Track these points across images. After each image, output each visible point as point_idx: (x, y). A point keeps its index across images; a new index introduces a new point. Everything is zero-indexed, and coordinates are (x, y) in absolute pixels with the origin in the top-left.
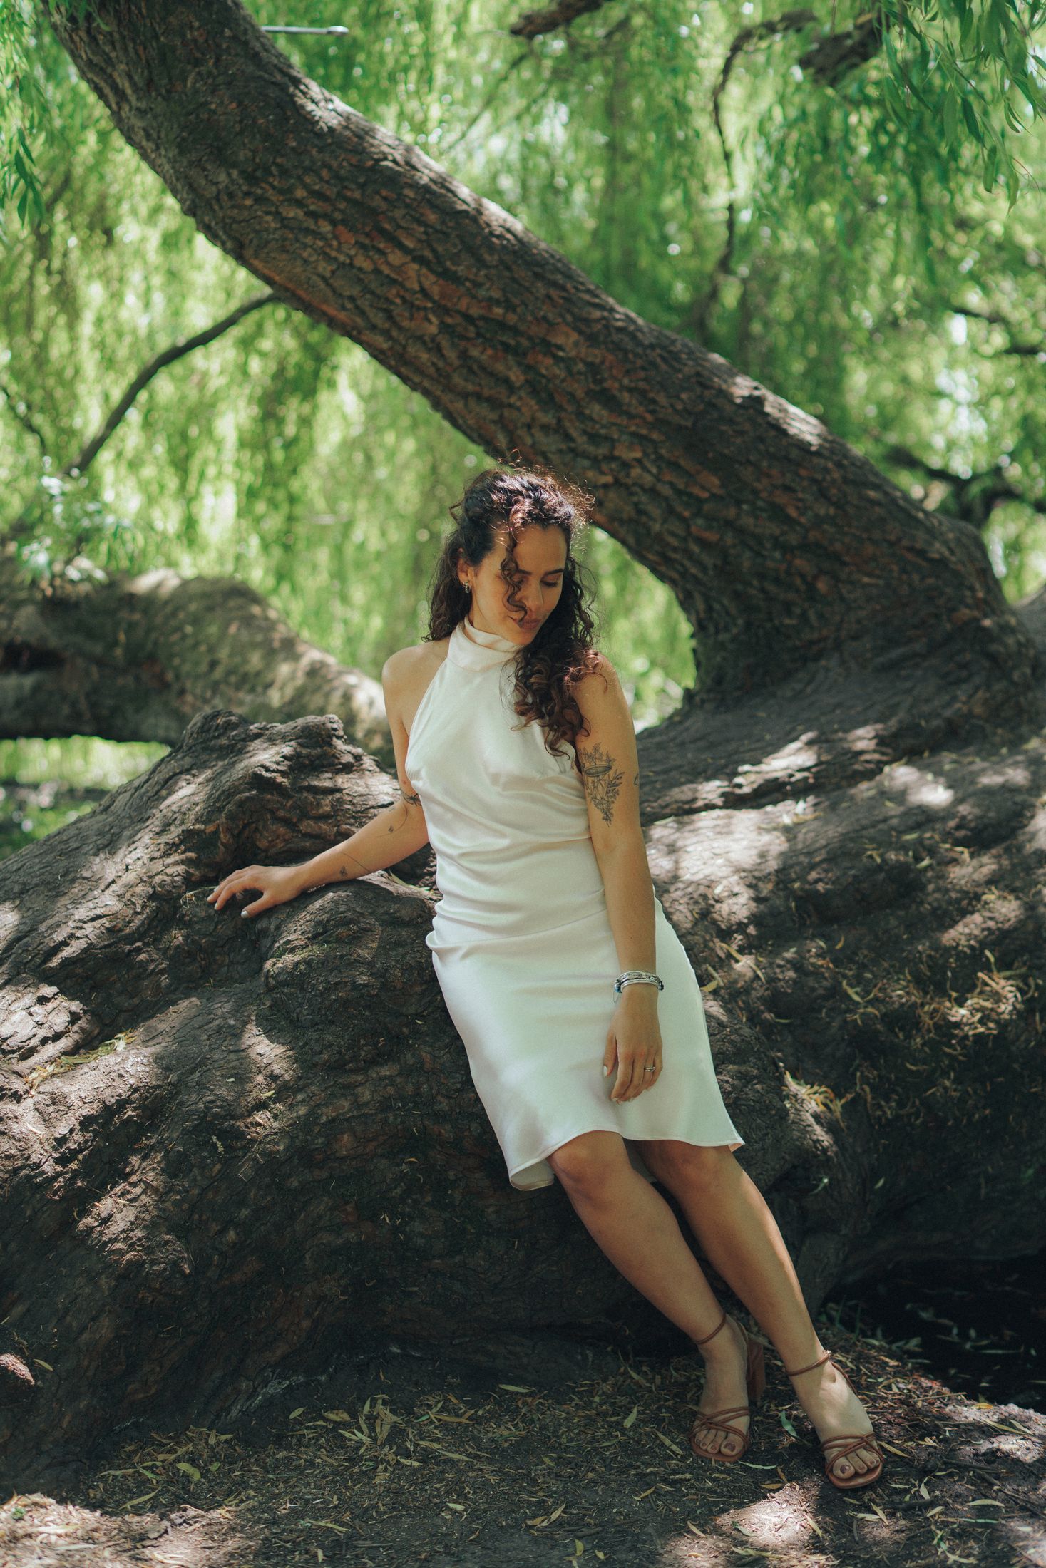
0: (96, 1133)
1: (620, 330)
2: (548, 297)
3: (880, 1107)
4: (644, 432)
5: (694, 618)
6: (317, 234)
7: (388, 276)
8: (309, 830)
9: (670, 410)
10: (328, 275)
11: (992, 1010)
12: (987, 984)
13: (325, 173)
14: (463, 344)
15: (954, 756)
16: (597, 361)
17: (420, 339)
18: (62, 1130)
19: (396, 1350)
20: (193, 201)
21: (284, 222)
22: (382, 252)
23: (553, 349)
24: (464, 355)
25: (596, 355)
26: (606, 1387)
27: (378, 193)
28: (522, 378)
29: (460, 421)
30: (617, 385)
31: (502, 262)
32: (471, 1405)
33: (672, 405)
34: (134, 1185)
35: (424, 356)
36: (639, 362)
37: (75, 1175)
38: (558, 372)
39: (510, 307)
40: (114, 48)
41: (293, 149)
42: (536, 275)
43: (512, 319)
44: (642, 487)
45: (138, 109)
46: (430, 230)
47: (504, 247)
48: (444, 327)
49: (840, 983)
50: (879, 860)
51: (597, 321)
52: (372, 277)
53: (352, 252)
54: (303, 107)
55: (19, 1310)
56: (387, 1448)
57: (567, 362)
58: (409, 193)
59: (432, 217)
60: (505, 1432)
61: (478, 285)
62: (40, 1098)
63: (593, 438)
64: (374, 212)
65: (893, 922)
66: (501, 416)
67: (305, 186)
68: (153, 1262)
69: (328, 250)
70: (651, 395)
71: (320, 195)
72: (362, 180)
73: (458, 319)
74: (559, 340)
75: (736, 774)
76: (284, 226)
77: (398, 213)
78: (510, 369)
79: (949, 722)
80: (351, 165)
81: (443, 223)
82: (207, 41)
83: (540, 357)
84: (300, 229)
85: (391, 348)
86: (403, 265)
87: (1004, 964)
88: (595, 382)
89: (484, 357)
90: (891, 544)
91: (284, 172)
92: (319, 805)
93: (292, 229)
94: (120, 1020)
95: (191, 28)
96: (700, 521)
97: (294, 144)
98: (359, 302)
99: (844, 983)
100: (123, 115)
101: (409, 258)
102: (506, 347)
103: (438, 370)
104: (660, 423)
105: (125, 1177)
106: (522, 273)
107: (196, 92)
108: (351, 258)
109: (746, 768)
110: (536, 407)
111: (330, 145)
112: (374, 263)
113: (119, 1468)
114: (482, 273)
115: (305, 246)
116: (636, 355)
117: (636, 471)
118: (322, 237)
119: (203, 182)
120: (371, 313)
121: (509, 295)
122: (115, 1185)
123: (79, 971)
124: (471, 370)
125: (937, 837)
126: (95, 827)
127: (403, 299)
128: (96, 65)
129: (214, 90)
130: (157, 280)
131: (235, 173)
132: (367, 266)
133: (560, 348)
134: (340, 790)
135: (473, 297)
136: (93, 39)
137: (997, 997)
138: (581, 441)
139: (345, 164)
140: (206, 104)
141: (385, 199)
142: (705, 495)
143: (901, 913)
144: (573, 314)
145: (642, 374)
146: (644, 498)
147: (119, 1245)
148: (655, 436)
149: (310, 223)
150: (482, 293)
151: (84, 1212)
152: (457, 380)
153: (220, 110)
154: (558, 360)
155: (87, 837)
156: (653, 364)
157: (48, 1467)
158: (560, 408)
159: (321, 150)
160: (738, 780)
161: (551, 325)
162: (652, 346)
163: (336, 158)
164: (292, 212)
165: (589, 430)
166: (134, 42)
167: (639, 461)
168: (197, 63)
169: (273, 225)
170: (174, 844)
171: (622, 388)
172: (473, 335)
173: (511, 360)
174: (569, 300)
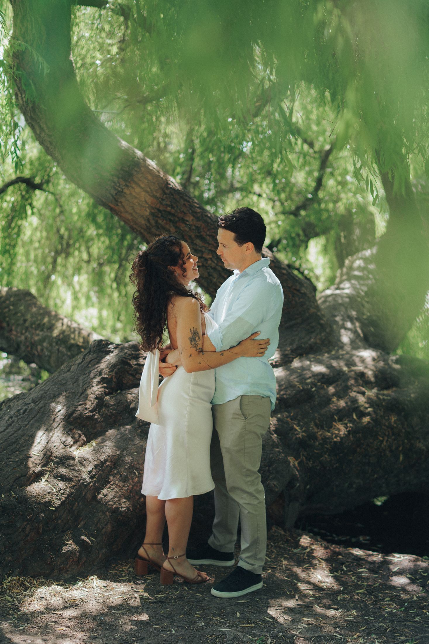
0: (100, 470)
2: (184, 204)
3: (307, 463)
4: (213, 249)
6: (112, 181)
7: (134, 196)
10: (114, 194)
11: (338, 434)
12: (335, 426)
14: (157, 218)
15: (313, 356)
16: (199, 226)
17: (142, 216)
18: (90, 469)
22: (133, 188)
23: (185, 221)
24: (156, 222)
25: (199, 224)
27: (134, 169)
28: (174, 230)
30: (205, 234)
31: (170, 192)
34: (112, 485)
35: (143, 222)
36: (212, 227)
37: (95, 482)
38: (186, 229)
39: (173, 207)
40: (41, 114)
43: (173, 211)
44: (211, 267)
45: (48, 135)
46: (149, 182)
48: (151, 213)
49: (293, 426)
50: (301, 388)
51: (199, 213)
52: (129, 196)
53: (124, 187)
55: (82, 523)
57: (189, 226)
58: (143, 169)
59: (150, 177)
62: (80, 459)
65: (307, 407)
68: (122, 508)
69: (115, 186)
72: (129, 164)
73: (156, 211)
74: (187, 218)
77: (140, 176)
78: (171, 227)
79: (310, 345)
83: (181, 224)
86: (140, 192)
87: (340, 420)
88: (198, 233)
89: (163, 223)
90: (289, 287)
94: (92, 437)
99: (295, 426)
101: (142, 190)
102: (170, 220)
103: (147, 227)
105: (109, 483)
108: (123, 189)
113: (113, 570)
114: (165, 196)
116: (211, 224)
117: (210, 262)
118: (114, 182)
121: (173, 204)
122: (106, 485)
123: (79, 421)
124: (158, 227)
125: (316, 381)
127: (139, 203)
128: (34, 119)
133: (187, 221)
135: (162, 204)
136: (34, 110)
137: (339, 430)
141: (136, 171)
143: (309, 404)
144: (192, 210)
145: (213, 231)
146: (212, 271)
147: (111, 503)
149: (111, 178)
151: (99, 493)
152: (154, 230)
154: (187, 225)
161: (185, 214)
164: (105, 174)
166: (49, 112)
167: (211, 259)
169: (98, 177)
170: (99, 382)
172: (160, 216)
173: (171, 224)
174: (190, 206)
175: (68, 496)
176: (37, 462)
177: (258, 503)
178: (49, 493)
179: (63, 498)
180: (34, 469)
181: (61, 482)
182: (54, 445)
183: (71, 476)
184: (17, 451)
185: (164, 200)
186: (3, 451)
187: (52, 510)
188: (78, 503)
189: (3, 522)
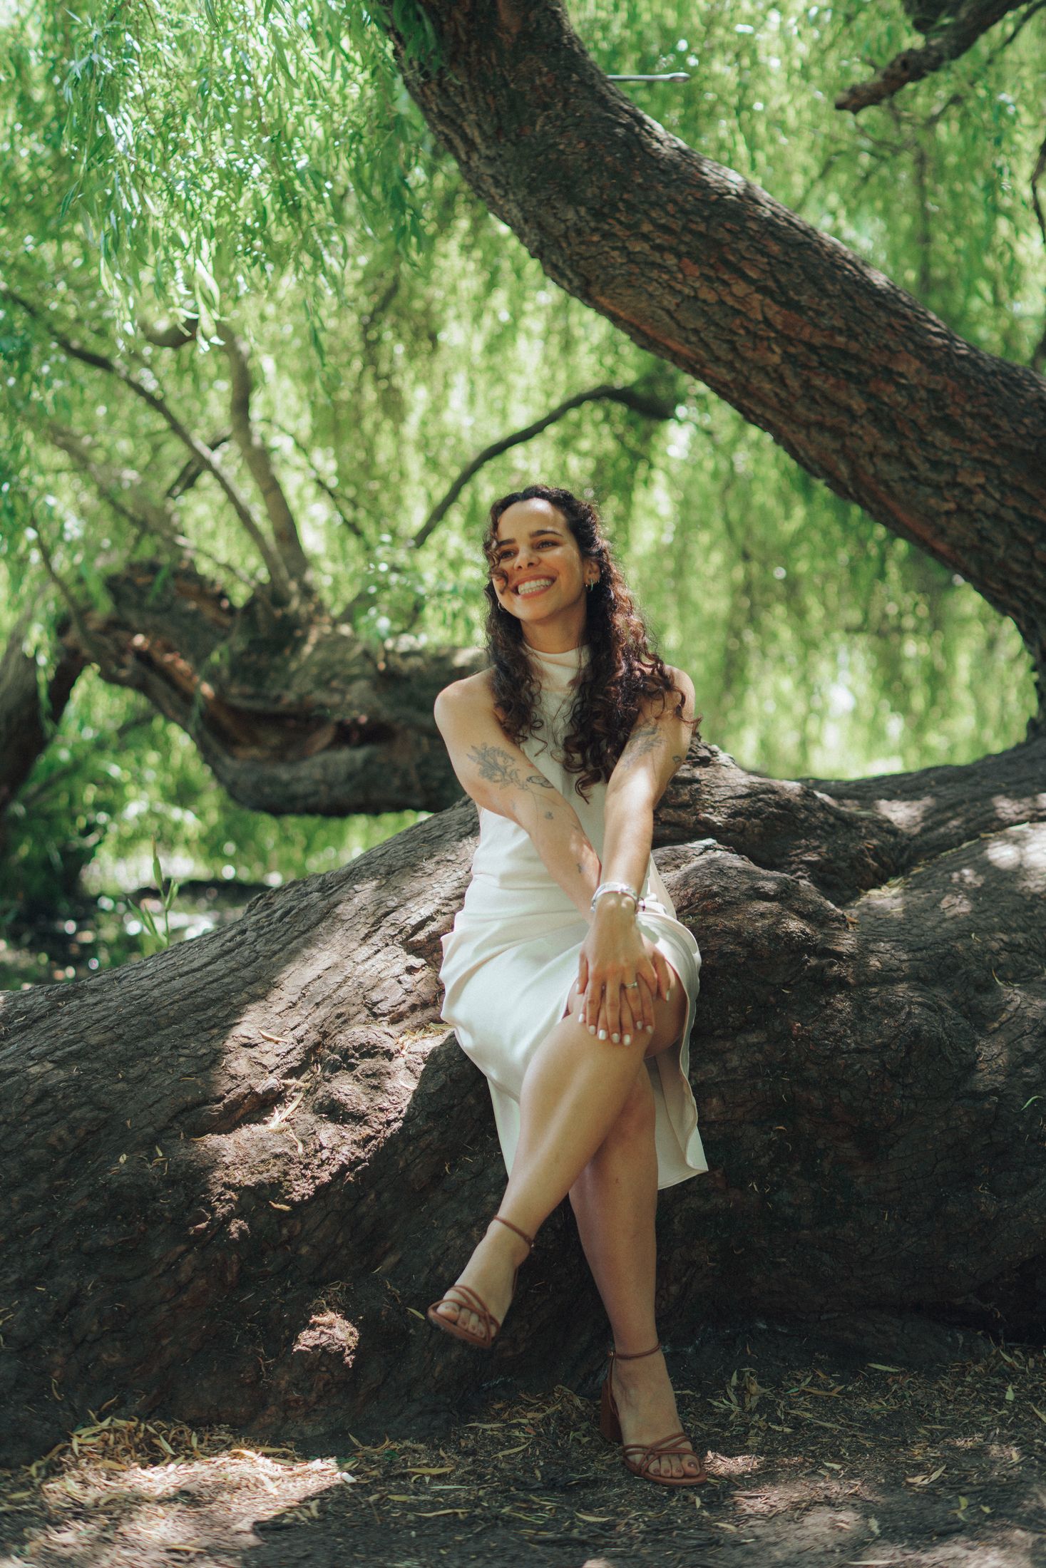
1: (961, 357)
2: (890, 325)
4: (987, 457)
5: (1037, 648)
6: (662, 268)
7: (732, 307)
8: (669, 818)
9: (1013, 435)
10: (672, 308)
13: (670, 207)
14: (806, 373)
16: (939, 388)
17: (763, 369)
19: (762, 1326)
20: (541, 242)
21: (631, 257)
22: (725, 283)
23: (896, 377)
24: (807, 385)
25: (938, 382)
26: (979, 1368)
27: (722, 225)
28: (864, 406)
29: (802, 453)
30: (959, 411)
31: (843, 291)
32: (840, 1381)
33: (1015, 430)
35: (767, 387)
36: (982, 388)
38: (900, 399)
39: (853, 336)
40: (464, 99)
41: (639, 185)
42: (878, 304)
43: (854, 347)
44: (985, 513)
45: (487, 157)
46: (773, 261)
47: (846, 277)
48: (787, 357)
51: (939, 348)
52: (716, 308)
53: (697, 285)
54: (649, 145)
55: (391, 1260)
56: (757, 1417)
57: (910, 390)
58: (753, 225)
59: (775, 248)
60: (877, 1406)
61: (820, 314)
62: (411, 1057)
63: (936, 465)
64: (718, 244)
66: (844, 446)
67: (652, 221)
69: (673, 283)
70: (994, 420)
71: (665, 229)
72: (706, 213)
73: (802, 349)
74: (902, 368)
76: (631, 261)
77: (742, 245)
78: (851, 397)
80: (696, 199)
81: (786, 254)
82: (555, 86)
83: (882, 385)
84: (646, 263)
85: (734, 381)
86: (746, 295)
88: (937, 409)
89: (826, 386)
91: (631, 208)
92: (678, 794)
93: (637, 264)
95: (540, 73)
97: (640, 181)
98: (702, 335)
100: (472, 164)
101: (753, 288)
102: (849, 376)
103: (781, 401)
104: (1003, 448)
106: (864, 303)
107: (545, 134)
108: (695, 289)
110: (878, 436)
111: (675, 180)
112: (719, 295)
113: (488, 1422)
114: (825, 302)
115: (651, 279)
116: (977, 382)
117: (979, 497)
118: (667, 270)
119: (552, 220)
120: (715, 345)
121: (852, 325)
124: (813, 400)
126: (457, 817)
127: (746, 328)
128: (447, 117)
129: (563, 131)
130: (482, 383)
131: (583, 211)
132: (711, 297)
133: (902, 375)
134: (698, 781)
135: (816, 326)
136: (445, 91)
138: (924, 469)
139: (690, 198)
140: (556, 144)
141: (729, 231)
144: (914, 343)
145: (985, 400)
146: (987, 524)
148: (998, 461)
149: (656, 257)
150: (825, 322)
152: (800, 409)
153: (568, 150)
154: (900, 387)
155: (450, 826)
156: (995, 390)
157: (420, 1413)
158: (902, 435)
159: (667, 186)
161: (893, 353)
162: (994, 373)
163: (681, 193)
164: (638, 247)
165: (932, 457)
166: (484, 92)
167: (982, 487)
168: (546, 107)
169: (619, 260)
171: (965, 413)
172: (815, 364)
173: (853, 388)
175: (344, 1169)
176: (270, 1060)
178: (276, 1157)
179: (325, 1177)
180: (252, 1082)
181: (330, 1125)
182: (339, 1011)
183: (363, 1108)
184: (213, 1027)
185: (823, 314)
186: (170, 1025)
187: (281, 1211)
188: (379, 1195)
189: (105, 1241)
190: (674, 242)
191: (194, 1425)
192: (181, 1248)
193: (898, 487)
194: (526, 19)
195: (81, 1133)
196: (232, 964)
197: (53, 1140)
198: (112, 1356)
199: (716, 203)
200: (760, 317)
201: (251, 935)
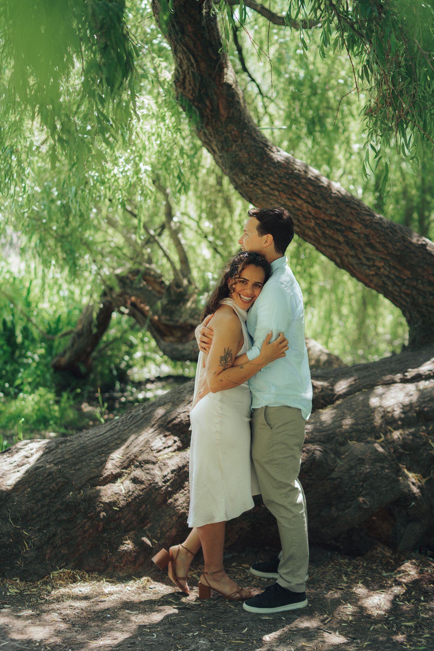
0: (176, 475)
1: (376, 223)
2: (351, 213)
4: (384, 256)
5: (407, 319)
6: (274, 195)
7: (297, 208)
13: (276, 176)
14: (323, 229)
16: (368, 233)
17: (309, 228)
18: (165, 473)
20: (237, 186)
21: (264, 192)
22: (294, 200)
23: (353, 230)
24: (323, 233)
25: (367, 231)
27: (293, 181)
28: (343, 240)
30: (375, 241)
33: (394, 248)
35: (311, 233)
36: (382, 233)
37: (168, 486)
38: (355, 237)
39: (338, 216)
40: (212, 137)
41: (266, 168)
42: (347, 206)
43: (339, 220)
44: (385, 275)
45: (220, 156)
46: (311, 193)
47: (336, 197)
48: (316, 224)
49: (429, 441)
51: (368, 220)
52: (292, 208)
53: (285, 200)
54: (269, 154)
55: (149, 525)
57: (358, 234)
58: (303, 181)
59: (311, 188)
61: (327, 210)
62: (160, 464)
63: (368, 259)
64: (291, 188)
66: (337, 252)
67: (270, 180)
70: (386, 244)
71: (274, 183)
72: (287, 177)
73: (321, 221)
74: (355, 227)
75: (407, 372)
77: (300, 187)
78: (339, 237)
80: (284, 172)
81: (315, 190)
82: (239, 134)
83: (349, 233)
84: (269, 194)
85: (300, 231)
86: (302, 204)
88: (368, 240)
89: (330, 233)
91: (263, 176)
93: (266, 194)
95: (234, 130)
96: (404, 287)
97: (266, 166)
101: (304, 202)
102: (338, 230)
103: (315, 238)
104: (390, 254)
106: (342, 205)
107: (235, 151)
108: (285, 202)
109: (410, 370)
110: (348, 249)
111: (278, 166)
112: (293, 204)
114: (328, 206)
115: (271, 199)
116: (382, 231)
117: (382, 270)
118: (276, 196)
121: (338, 213)
123: (178, 428)
124: (326, 238)
127: (302, 215)
129: (241, 150)
131: (247, 177)
132: (290, 205)
133: (355, 229)
135: (325, 214)
138: (364, 261)
139: (282, 172)
140: (239, 154)
141: (295, 183)
142: (405, 278)
144: (360, 218)
145: (383, 237)
146: (385, 279)
147: (180, 508)
148: (388, 258)
149: (271, 192)
150: (328, 212)
151: (170, 498)
152: (322, 241)
153: (242, 157)
154: (355, 233)
156: (387, 234)
157: (154, 571)
158: (357, 249)
159: (275, 168)
160: (407, 374)
161: (352, 222)
162: (387, 228)
163: (280, 170)
164: (266, 189)
165: (366, 256)
166: (217, 135)
167: (383, 267)
168: (236, 142)
169: (260, 193)
171: (377, 242)
172: (326, 226)
173: (339, 234)
174: (358, 213)
175: (136, 498)
176: (118, 464)
177: (293, 517)
178: (116, 494)
179: (130, 500)
180: (112, 471)
181: (133, 484)
182: (141, 449)
183: (143, 479)
186: (90, 453)
187: (116, 510)
188: (146, 506)
189: (64, 518)
190: (276, 187)
191: (88, 572)
192: (85, 520)
193: (356, 266)
194: (229, 113)
195: (60, 485)
196: (112, 433)
197: (51, 487)
198: (64, 551)
199: (291, 173)
200: (306, 211)
201: (120, 423)
